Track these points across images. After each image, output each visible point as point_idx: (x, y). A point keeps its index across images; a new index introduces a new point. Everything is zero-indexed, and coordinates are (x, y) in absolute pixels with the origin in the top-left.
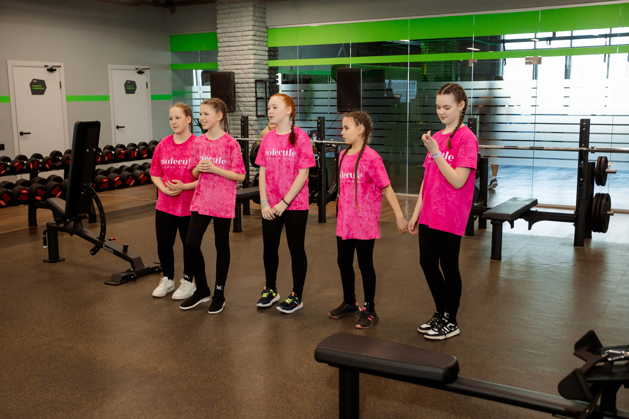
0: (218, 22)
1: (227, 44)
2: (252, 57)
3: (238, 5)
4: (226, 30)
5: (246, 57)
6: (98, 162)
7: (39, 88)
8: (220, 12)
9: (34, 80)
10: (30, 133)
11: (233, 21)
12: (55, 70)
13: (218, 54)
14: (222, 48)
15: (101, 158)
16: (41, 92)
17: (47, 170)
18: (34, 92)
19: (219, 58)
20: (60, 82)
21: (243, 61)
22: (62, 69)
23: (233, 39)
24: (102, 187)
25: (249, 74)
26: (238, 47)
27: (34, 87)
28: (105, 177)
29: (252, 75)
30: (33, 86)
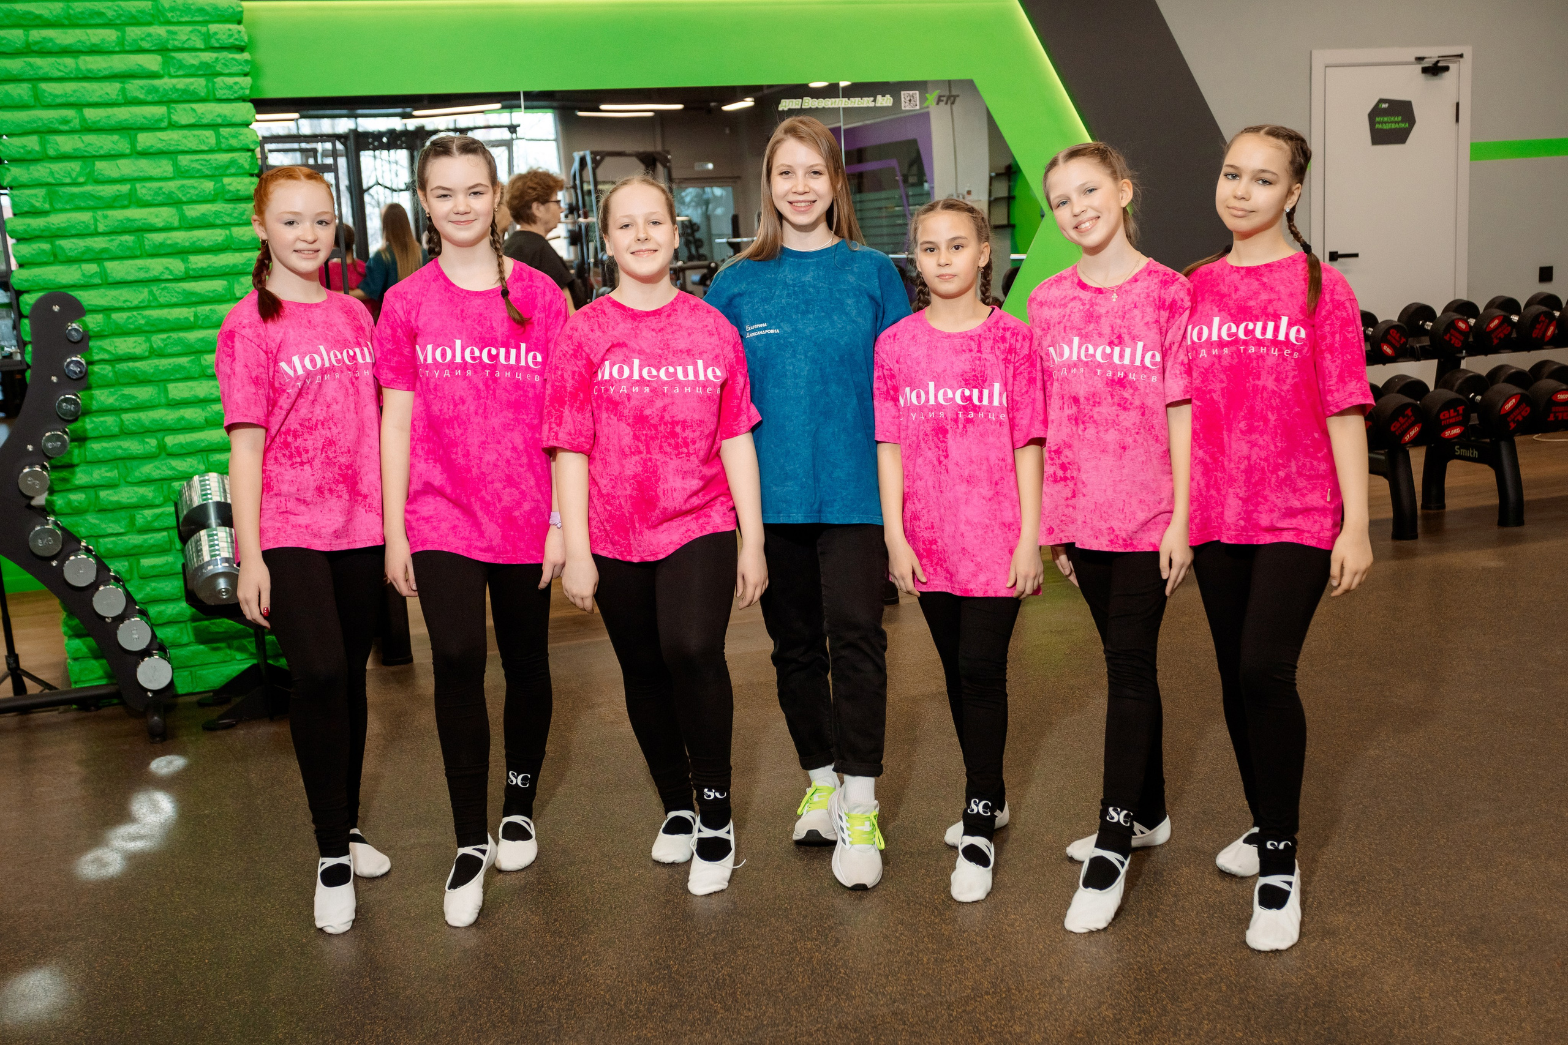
6: (1546, 339)
7: (1393, 126)
9: (1381, 101)
10: (1356, 255)
12: (1446, 69)
15: (1557, 327)
16: (1399, 137)
17: (1384, 360)
18: (1380, 137)
20: (1458, 105)
22: (1466, 64)
24: (1551, 418)
27: (1379, 123)
28: (1564, 387)
30: (1378, 119)
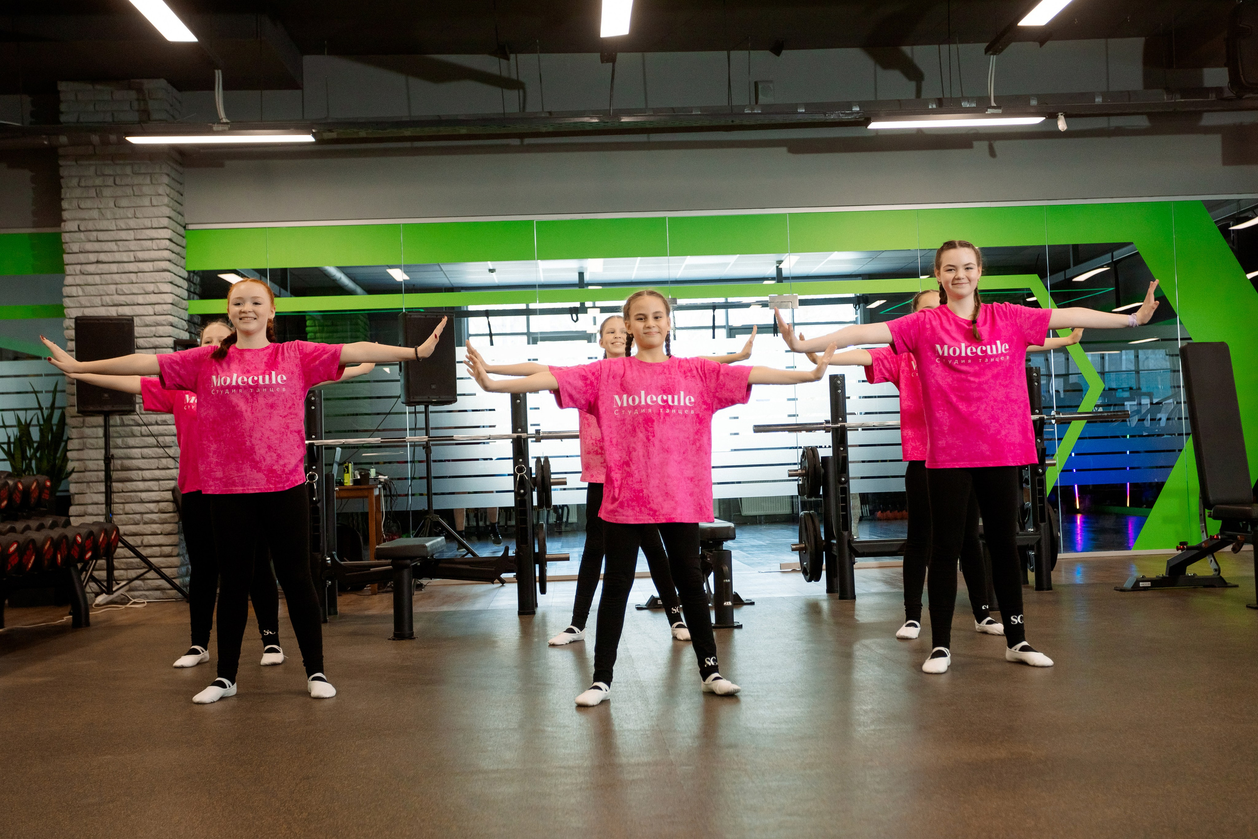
0: (65, 205)
1: (93, 257)
2: (168, 288)
3: (128, 170)
4: (90, 225)
5: (151, 287)
8: (75, 182)
11: (112, 204)
13: (63, 279)
14: (78, 267)
19: (66, 291)
21: (140, 297)
23: (112, 246)
25: (160, 328)
26: (126, 265)
29: (169, 330)
